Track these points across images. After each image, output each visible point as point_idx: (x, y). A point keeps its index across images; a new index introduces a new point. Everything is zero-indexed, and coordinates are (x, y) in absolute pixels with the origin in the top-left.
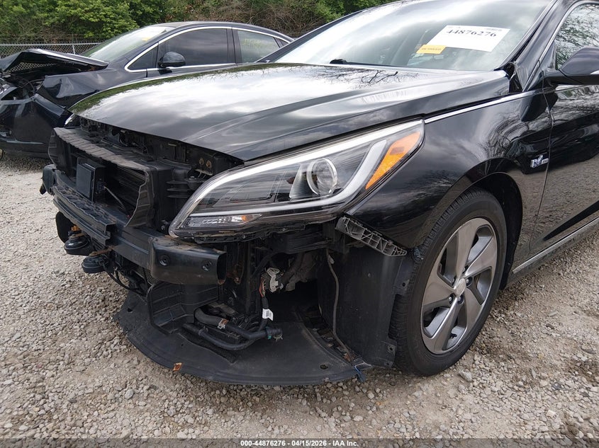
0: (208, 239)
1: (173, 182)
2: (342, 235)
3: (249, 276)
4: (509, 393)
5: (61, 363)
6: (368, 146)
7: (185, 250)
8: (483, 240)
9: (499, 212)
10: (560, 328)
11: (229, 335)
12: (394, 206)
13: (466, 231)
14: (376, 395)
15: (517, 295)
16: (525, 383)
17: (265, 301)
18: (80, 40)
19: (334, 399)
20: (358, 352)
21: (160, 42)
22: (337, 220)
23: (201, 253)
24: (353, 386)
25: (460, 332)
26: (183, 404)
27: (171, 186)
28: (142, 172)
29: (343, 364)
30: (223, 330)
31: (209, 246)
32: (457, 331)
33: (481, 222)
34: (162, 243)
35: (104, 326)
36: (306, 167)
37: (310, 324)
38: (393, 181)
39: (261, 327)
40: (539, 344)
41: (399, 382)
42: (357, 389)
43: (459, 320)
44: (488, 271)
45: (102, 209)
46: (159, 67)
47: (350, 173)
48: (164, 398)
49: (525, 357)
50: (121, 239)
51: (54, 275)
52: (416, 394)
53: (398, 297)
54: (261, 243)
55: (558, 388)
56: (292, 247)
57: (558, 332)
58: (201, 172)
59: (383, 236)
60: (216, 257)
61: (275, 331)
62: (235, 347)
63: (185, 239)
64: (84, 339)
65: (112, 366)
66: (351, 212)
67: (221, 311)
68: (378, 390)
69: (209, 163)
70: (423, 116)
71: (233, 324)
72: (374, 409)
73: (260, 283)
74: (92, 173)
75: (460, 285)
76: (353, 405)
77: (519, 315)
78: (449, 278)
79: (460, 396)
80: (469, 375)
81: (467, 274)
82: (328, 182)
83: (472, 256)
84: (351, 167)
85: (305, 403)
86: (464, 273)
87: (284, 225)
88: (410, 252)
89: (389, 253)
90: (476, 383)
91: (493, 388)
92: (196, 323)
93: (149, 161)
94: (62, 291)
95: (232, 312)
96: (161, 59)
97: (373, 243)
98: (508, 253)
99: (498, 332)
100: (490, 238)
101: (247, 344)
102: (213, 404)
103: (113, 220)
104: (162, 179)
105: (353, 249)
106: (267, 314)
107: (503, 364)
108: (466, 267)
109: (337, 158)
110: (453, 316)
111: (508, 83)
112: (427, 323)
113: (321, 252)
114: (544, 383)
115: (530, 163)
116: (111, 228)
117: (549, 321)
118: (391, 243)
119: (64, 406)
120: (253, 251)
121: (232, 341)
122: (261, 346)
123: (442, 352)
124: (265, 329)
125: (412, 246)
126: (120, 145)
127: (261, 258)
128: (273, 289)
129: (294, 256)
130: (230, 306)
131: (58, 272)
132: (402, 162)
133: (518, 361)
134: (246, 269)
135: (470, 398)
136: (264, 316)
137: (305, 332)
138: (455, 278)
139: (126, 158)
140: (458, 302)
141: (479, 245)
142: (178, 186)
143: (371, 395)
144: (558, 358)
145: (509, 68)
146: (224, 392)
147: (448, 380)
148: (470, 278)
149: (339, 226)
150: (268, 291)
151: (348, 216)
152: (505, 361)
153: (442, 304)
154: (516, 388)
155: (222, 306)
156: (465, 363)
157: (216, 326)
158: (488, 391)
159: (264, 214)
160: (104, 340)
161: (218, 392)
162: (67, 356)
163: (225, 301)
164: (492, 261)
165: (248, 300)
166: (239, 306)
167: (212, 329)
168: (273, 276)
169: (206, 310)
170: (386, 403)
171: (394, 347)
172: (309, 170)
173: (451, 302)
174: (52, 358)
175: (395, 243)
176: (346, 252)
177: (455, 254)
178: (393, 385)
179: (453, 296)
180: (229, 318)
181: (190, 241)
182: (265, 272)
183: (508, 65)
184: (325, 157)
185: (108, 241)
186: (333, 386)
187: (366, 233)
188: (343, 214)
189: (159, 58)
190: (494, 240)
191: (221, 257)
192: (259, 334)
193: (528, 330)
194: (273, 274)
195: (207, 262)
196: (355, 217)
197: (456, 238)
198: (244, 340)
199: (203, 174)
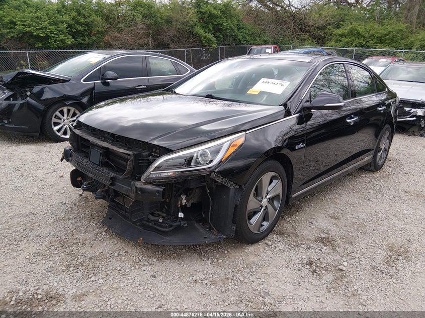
0: (159, 182)
1: (141, 158)
2: (213, 180)
3: (173, 198)
4: (287, 250)
5: (79, 244)
6: (223, 144)
7: (149, 187)
8: (275, 182)
9: (282, 169)
10: (316, 224)
11: (164, 225)
12: (241, 165)
13: (266, 178)
14: (228, 252)
15: (298, 209)
16: (294, 246)
17: (180, 209)
18: (32, 48)
19: (209, 254)
20: (220, 231)
21: (102, 65)
22: (210, 174)
23: (156, 188)
24: (218, 249)
25: (266, 224)
26: (142, 258)
27: (140, 160)
28: (129, 155)
29: (214, 237)
30: (161, 223)
31: (159, 185)
32: (265, 223)
33: (274, 174)
34: (138, 185)
35: (96, 227)
36: (198, 153)
37: (199, 221)
38: (234, 157)
39: (178, 221)
40: (304, 230)
41: (239, 247)
42: (220, 250)
43: (265, 218)
44: (278, 195)
45: (106, 170)
46: (102, 80)
47: (216, 154)
48: (133, 255)
49: (297, 236)
50: (116, 183)
51: (61, 204)
52: (246, 251)
53: (236, 206)
54: (179, 183)
55: (309, 247)
56: (192, 185)
57: (314, 225)
58: (154, 154)
59: (229, 180)
60: (162, 189)
61: (184, 222)
62: (167, 230)
63: (148, 182)
64: (87, 233)
65: (105, 244)
66: (216, 170)
67: (159, 215)
68: (229, 250)
69: (158, 151)
70: (245, 131)
71: (165, 220)
72: (227, 257)
73: (178, 201)
74: (101, 153)
75: (265, 202)
76: (218, 256)
77: (298, 218)
78: (260, 199)
79: (265, 251)
80: (270, 243)
81: (268, 197)
82: (207, 158)
83: (269, 189)
84: (216, 152)
85: (197, 255)
86: (266, 196)
87: (189, 176)
88: (240, 186)
89: (232, 187)
90: (272, 246)
91: (280, 248)
92: (149, 220)
93: (129, 149)
94: (68, 212)
95: (165, 215)
96: (103, 75)
97: (225, 183)
98: (288, 188)
99: (286, 226)
100: (277, 181)
101: (172, 228)
102: (155, 258)
103: (113, 174)
104: (137, 157)
105: (217, 185)
106: (181, 215)
107: (286, 238)
108: (267, 194)
109: (211, 149)
110: (262, 216)
111: (284, 111)
112: (250, 219)
113: (204, 187)
114: (303, 246)
115: (295, 147)
116: (112, 178)
117: (312, 221)
118: (232, 183)
119: (87, 261)
120: (175, 187)
121: (166, 227)
122: (178, 230)
123: (257, 232)
124: (180, 222)
125: (241, 184)
126: (112, 140)
127: (179, 190)
128: (184, 204)
129: (192, 189)
130: (163, 212)
131: (62, 203)
132: (237, 150)
133: (293, 237)
134: (172, 195)
135: (269, 252)
136: (179, 216)
137: (196, 225)
138: (262, 198)
139: (119, 148)
140: (264, 210)
141: (273, 184)
142: (143, 160)
143: (226, 252)
144: (311, 236)
145: (285, 105)
146: (160, 253)
147: (260, 246)
148: (269, 199)
149: (211, 176)
150: (181, 204)
151: (215, 172)
152: (287, 237)
153: (257, 210)
154: (290, 248)
155: (160, 213)
156: (269, 239)
157: (158, 221)
158: (277, 249)
159: (182, 172)
160: (97, 233)
161: (157, 253)
162: (81, 241)
163: (161, 211)
164: (279, 191)
165: (172, 209)
166: (168, 212)
167: (156, 222)
168: (184, 198)
169: (153, 214)
170: (233, 255)
171: (235, 227)
172: (199, 154)
173: (261, 210)
174: (74, 242)
175: (234, 183)
176: (214, 187)
177: (261, 187)
178: (236, 248)
179: (262, 206)
180: (163, 217)
181: (150, 183)
182: (180, 196)
183: (285, 103)
184: (206, 149)
185: (111, 184)
186: (209, 249)
187: (222, 179)
188: (213, 172)
189: (101, 74)
190: (280, 182)
191: (164, 189)
192: (178, 223)
193: (300, 225)
194: (184, 197)
195: (158, 191)
196: (218, 172)
197: (261, 181)
198: (171, 226)
199: (155, 155)
